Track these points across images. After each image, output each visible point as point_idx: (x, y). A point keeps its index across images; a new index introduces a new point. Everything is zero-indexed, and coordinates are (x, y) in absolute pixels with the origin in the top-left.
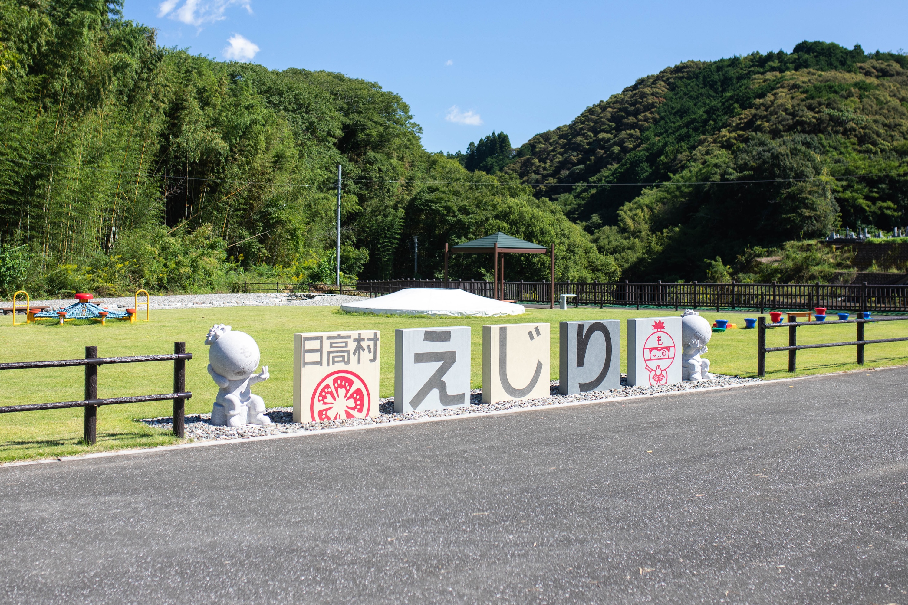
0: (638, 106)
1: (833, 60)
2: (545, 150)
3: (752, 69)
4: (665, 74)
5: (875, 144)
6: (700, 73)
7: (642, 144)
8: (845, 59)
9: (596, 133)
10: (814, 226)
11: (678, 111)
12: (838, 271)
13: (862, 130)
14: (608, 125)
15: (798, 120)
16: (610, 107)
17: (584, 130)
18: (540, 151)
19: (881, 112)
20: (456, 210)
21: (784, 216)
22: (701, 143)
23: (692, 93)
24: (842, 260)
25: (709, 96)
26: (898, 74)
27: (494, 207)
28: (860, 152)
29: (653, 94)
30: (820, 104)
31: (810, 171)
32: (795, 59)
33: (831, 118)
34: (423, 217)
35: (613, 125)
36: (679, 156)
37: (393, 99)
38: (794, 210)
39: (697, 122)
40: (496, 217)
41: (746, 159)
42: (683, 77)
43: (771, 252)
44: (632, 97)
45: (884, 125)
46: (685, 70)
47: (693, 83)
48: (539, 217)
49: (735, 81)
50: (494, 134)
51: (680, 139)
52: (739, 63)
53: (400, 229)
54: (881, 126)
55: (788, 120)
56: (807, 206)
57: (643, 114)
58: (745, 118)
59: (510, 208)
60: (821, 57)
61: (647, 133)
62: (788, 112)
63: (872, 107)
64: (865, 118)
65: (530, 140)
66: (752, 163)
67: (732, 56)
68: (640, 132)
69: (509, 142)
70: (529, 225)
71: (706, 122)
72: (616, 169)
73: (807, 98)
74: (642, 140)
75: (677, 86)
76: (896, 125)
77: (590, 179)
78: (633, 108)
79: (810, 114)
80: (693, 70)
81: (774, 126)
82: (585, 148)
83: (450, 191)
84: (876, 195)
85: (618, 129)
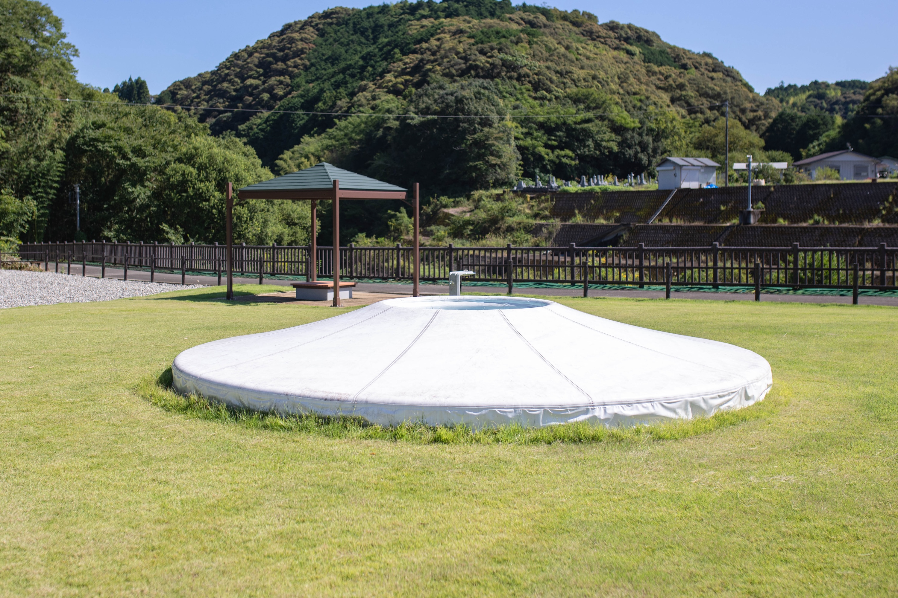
0: (286, 51)
1: (483, 9)
2: (187, 97)
3: (403, 16)
4: (313, 19)
5: (549, 91)
6: (349, 20)
7: (293, 91)
8: (495, 10)
9: (243, 79)
10: (499, 174)
11: (329, 58)
12: (539, 222)
13: (536, 77)
14: (256, 71)
15: (471, 64)
16: (257, 52)
17: (229, 76)
18: (182, 98)
19: (551, 58)
20: (128, 150)
21: (471, 164)
22: (363, 89)
23: (342, 40)
24: (540, 210)
25: (360, 43)
26: (545, 26)
27: (175, 147)
28: (535, 98)
29: (302, 40)
30: (492, 49)
31: (494, 117)
32: (446, 8)
33: (504, 63)
34: (85, 160)
35: (261, 71)
36: (339, 103)
37: (42, 10)
38: (480, 157)
39: (353, 68)
40: (180, 160)
41: (427, 103)
42: (331, 24)
43: (458, 202)
44: (280, 42)
45: (557, 72)
46: (334, 16)
47: (343, 29)
48: (232, 160)
49: (386, 28)
50: (130, 79)
51: (337, 86)
52: (389, 10)
53: (58, 176)
54: (553, 72)
55: (460, 64)
56: (492, 154)
57: (292, 60)
58: (411, 63)
59: (196, 149)
60: (471, 7)
61: (298, 80)
62: (460, 56)
63: (542, 54)
64: (537, 64)
65: (169, 87)
66: (435, 107)
67: (381, 4)
68: (291, 79)
69: (147, 88)
70: (220, 171)
71: (363, 68)
72: (269, 117)
73: (477, 43)
74: (292, 87)
75: (326, 32)
76: (567, 72)
77: (239, 127)
78: (282, 54)
79: (483, 58)
80: (343, 16)
81: (447, 70)
82: (232, 95)
83: (120, 127)
84: (555, 143)
85: (267, 75)
